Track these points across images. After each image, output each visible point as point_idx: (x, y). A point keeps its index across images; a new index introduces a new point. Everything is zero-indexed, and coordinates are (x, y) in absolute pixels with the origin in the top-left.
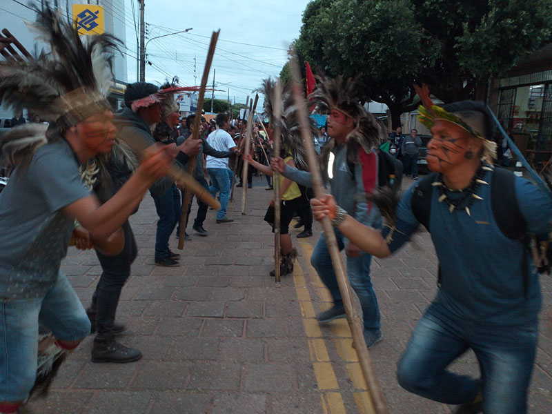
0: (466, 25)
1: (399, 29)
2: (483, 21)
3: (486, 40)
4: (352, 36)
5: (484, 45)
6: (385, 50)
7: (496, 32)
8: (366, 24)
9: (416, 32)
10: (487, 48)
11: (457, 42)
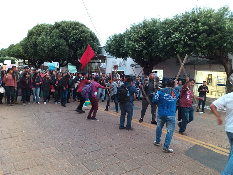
1: (63, 47)
2: (83, 48)
4: (49, 47)
8: (54, 44)
9: (67, 48)
11: (77, 52)
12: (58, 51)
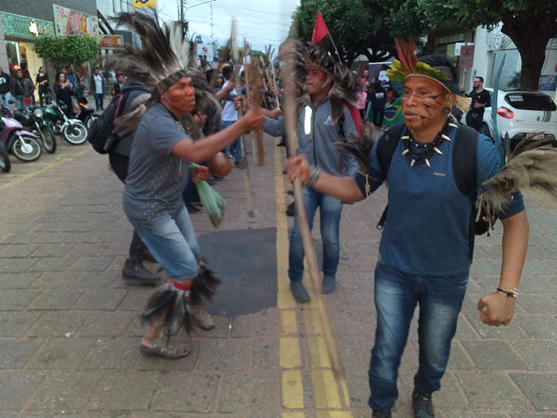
0: (392, 10)
1: (352, 13)
2: (401, 8)
3: (403, 20)
4: (326, 15)
5: (402, 23)
6: (345, 26)
7: (410, 14)
8: (334, 8)
9: (363, 15)
10: (405, 24)
11: (386, 21)
12: (342, 25)
